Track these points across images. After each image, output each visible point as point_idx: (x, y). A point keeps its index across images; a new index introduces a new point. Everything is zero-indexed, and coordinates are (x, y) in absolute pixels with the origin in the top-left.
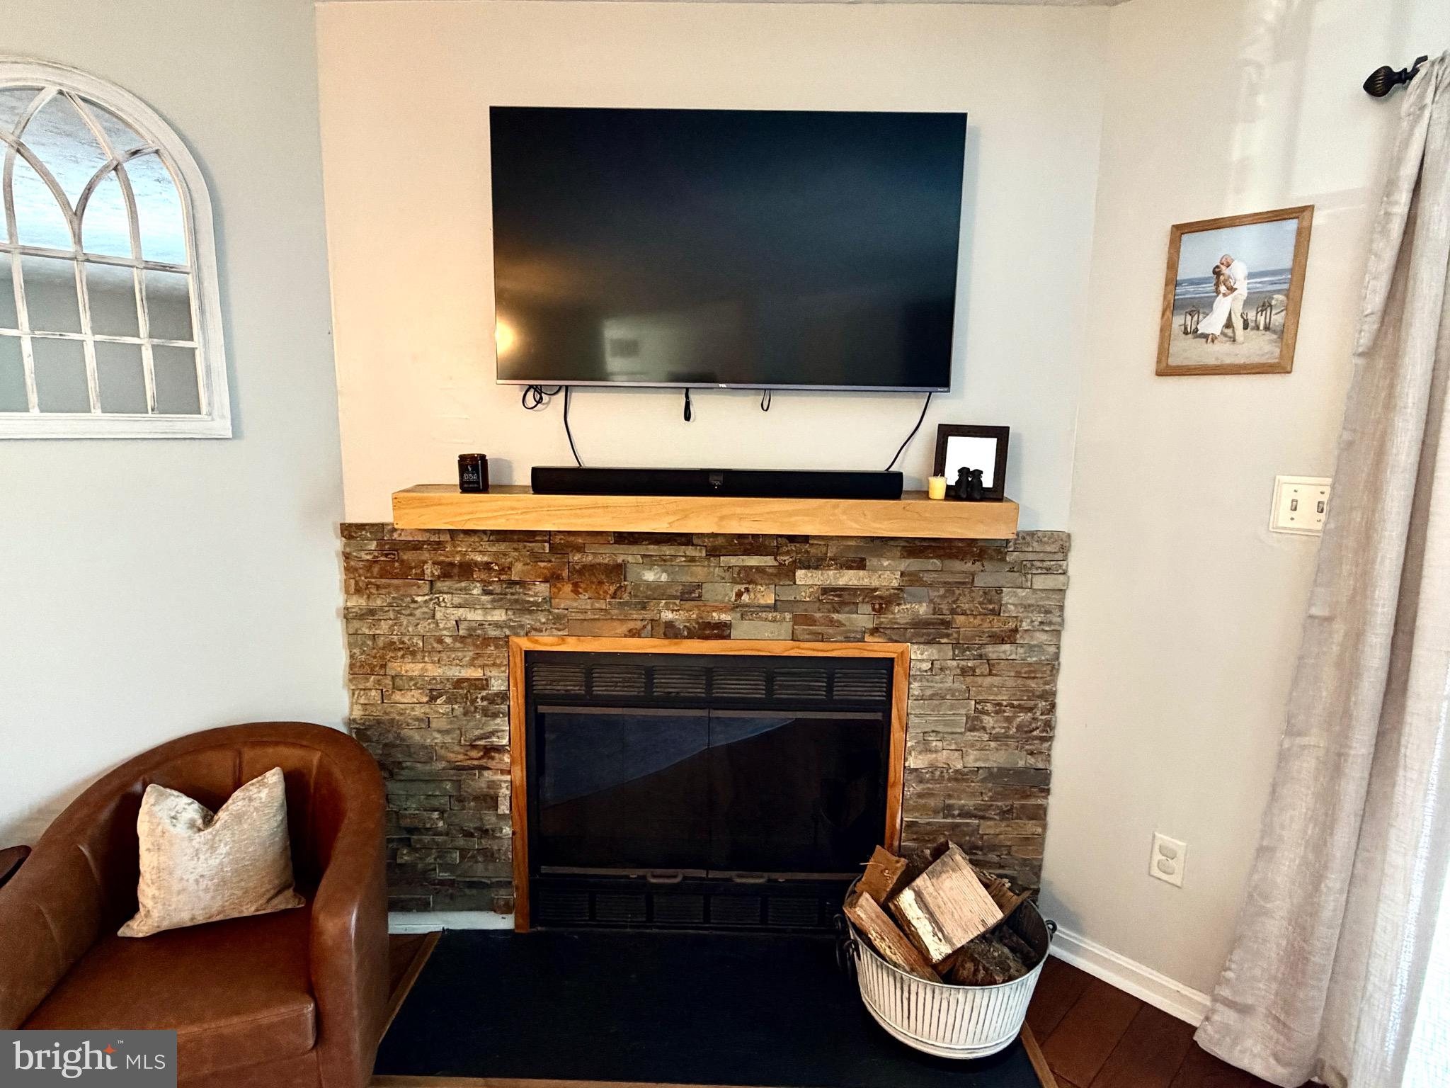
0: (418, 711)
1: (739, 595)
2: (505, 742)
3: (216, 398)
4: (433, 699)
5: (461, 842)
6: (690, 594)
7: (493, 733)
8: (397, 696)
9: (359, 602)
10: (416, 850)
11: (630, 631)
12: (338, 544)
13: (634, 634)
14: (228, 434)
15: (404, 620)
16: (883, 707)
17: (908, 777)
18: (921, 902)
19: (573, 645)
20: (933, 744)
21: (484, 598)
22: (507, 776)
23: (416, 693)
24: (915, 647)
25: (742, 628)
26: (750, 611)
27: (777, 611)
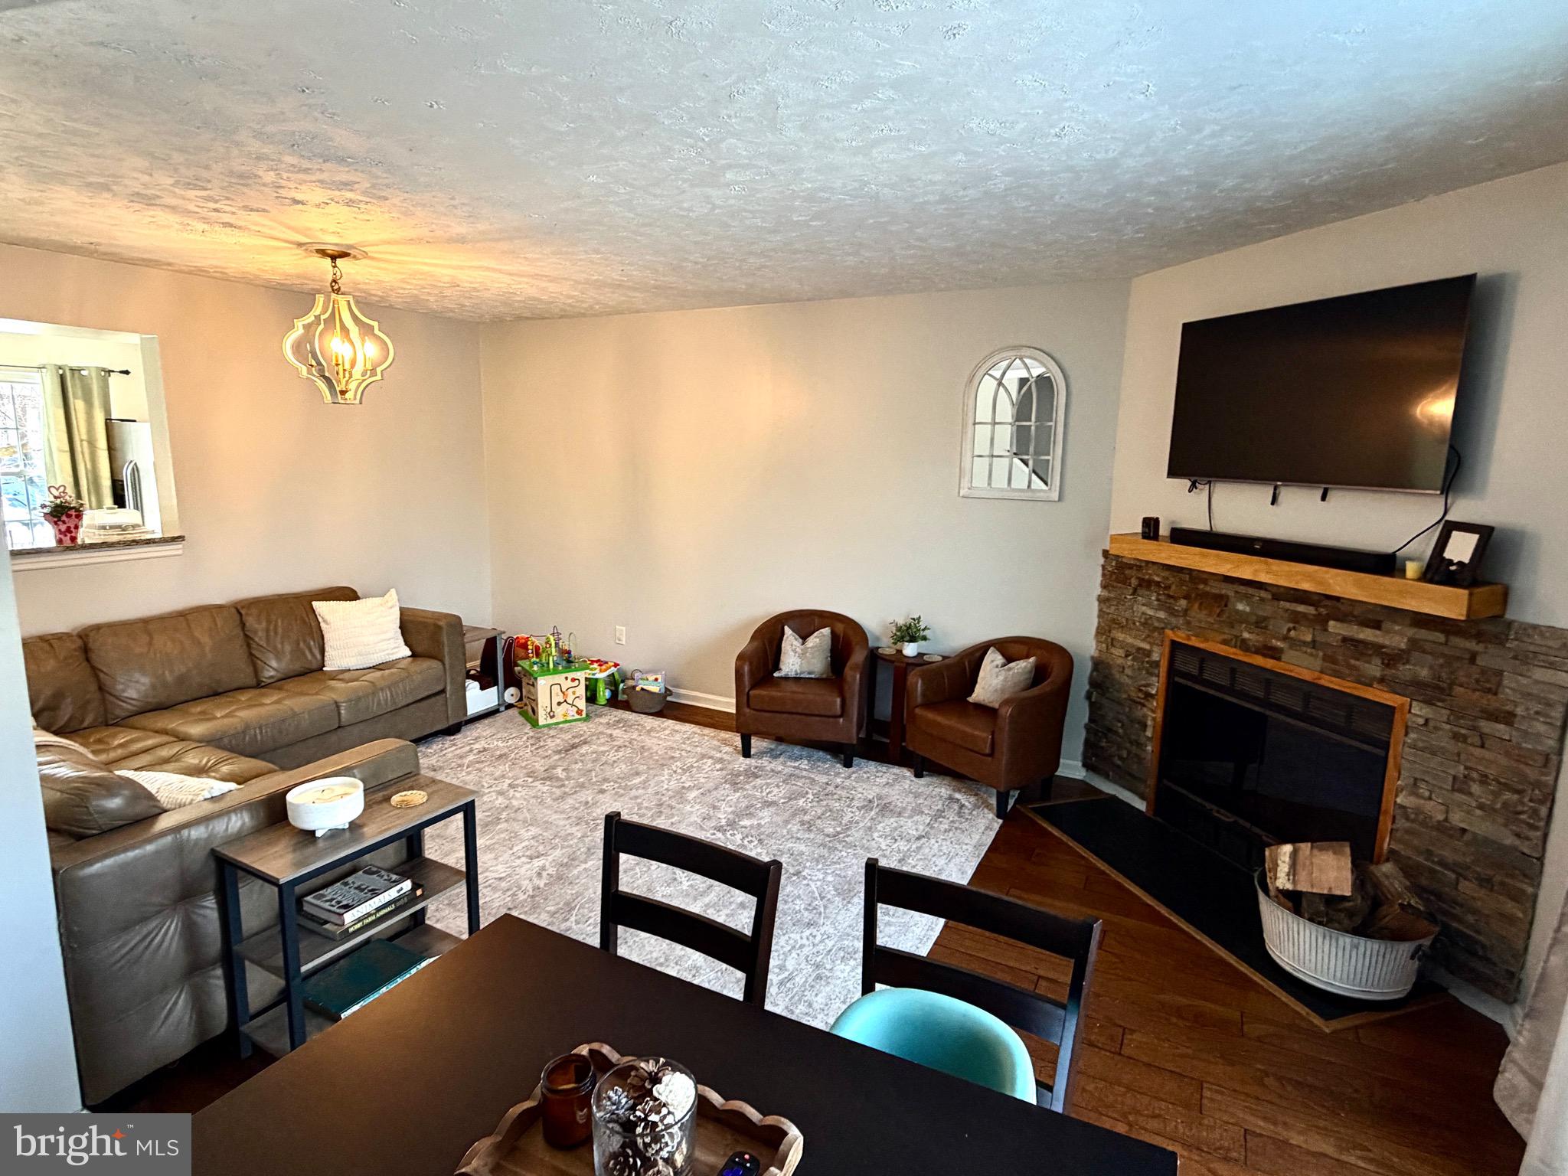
0: (1120, 661)
1: (1289, 630)
2: (1154, 692)
3: (1054, 482)
4: (1127, 656)
5: (1128, 745)
6: (1260, 624)
7: (1150, 685)
8: (1113, 650)
9: (1105, 593)
10: (1110, 742)
11: (1224, 640)
12: (1102, 561)
13: (1225, 642)
14: (1057, 499)
15: (1121, 607)
16: (1386, 746)
17: (1398, 811)
18: (1294, 855)
19: (1194, 642)
20: (1421, 791)
21: (1156, 603)
22: (1153, 714)
23: (1121, 651)
24: (1414, 704)
25: (1290, 655)
26: (1295, 644)
27: (1314, 648)
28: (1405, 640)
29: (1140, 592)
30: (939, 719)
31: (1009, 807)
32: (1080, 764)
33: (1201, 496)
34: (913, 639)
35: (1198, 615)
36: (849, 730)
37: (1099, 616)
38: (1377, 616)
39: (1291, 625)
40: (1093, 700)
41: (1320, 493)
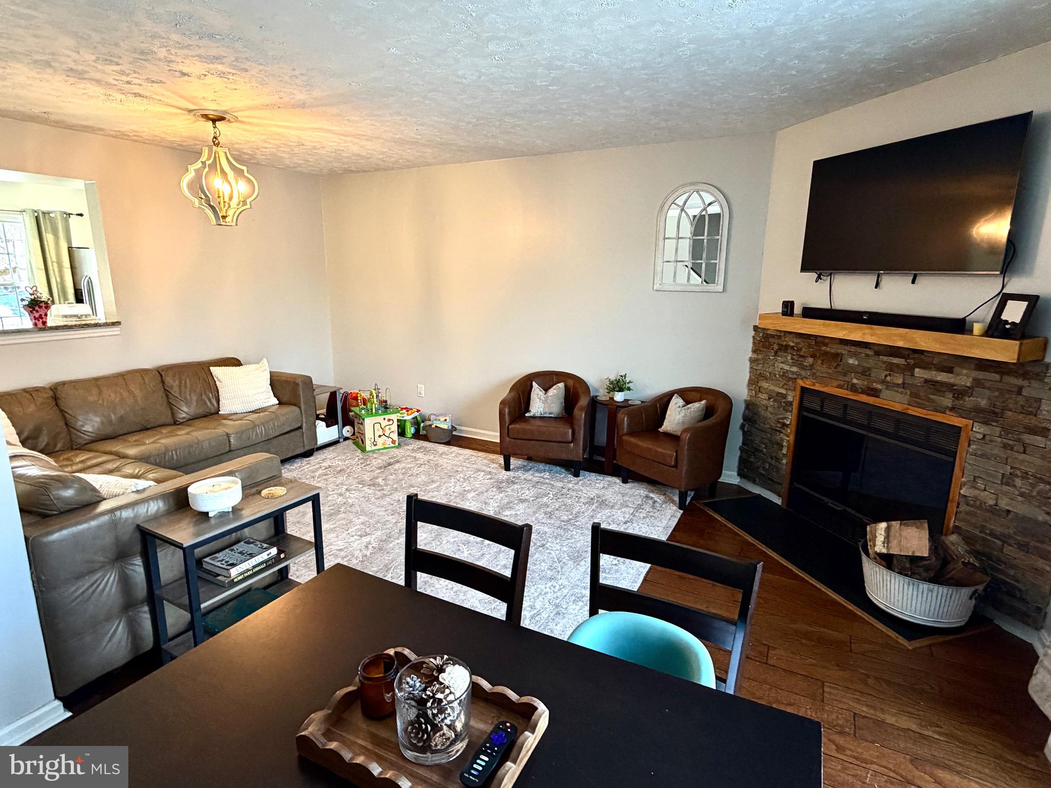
0: (765, 402)
1: (886, 376)
2: (788, 423)
3: (719, 280)
4: (769, 399)
5: (769, 460)
6: (865, 373)
7: (786, 418)
8: (760, 395)
9: (755, 356)
10: (757, 458)
11: (839, 385)
12: (753, 333)
13: (840, 387)
14: (722, 291)
15: (766, 365)
16: (954, 455)
17: (961, 499)
18: (888, 530)
19: (818, 387)
20: (979, 484)
21: (791, 361)
22: (788, 438)
23: (765, 395)
24: (976, 424)
25: (886, 394)
26: (890, 386)
27: (903, 388)
28: (971, 380)
29: (779, 353)
30: (640, 443)
31: (687, 502)
32: (736, 474)
33: (824, 284)
34: (621, 390)
35: (822, 369)
36: (577, 451)
37: (750, 372)
38: (950, 363)
39: (887, 373)
40: (746, 429)
41: (911, 278)
